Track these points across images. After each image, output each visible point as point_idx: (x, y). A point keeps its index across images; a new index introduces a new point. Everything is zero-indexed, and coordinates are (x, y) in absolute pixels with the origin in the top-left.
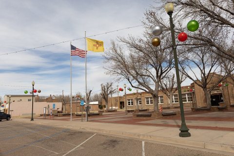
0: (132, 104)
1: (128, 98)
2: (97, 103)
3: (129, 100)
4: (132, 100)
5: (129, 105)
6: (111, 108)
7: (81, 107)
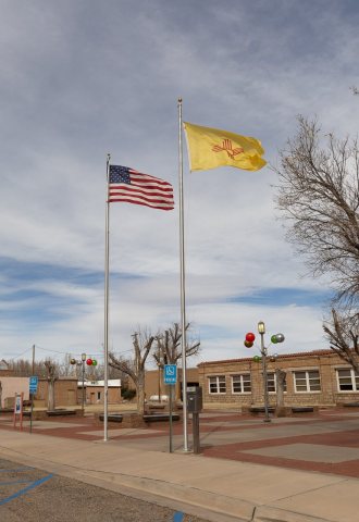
0: (222, 390)
1: (210, 372)
2: (116, 383)
3: (213, 378)
4: (222, 378)
5: (213, 391)
6: (156, 397)
7: (80, 392)
